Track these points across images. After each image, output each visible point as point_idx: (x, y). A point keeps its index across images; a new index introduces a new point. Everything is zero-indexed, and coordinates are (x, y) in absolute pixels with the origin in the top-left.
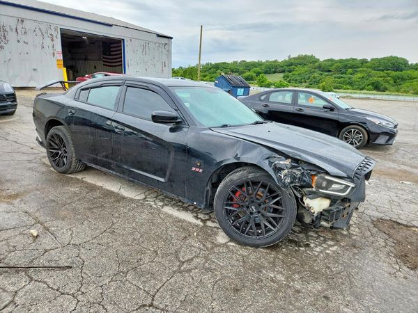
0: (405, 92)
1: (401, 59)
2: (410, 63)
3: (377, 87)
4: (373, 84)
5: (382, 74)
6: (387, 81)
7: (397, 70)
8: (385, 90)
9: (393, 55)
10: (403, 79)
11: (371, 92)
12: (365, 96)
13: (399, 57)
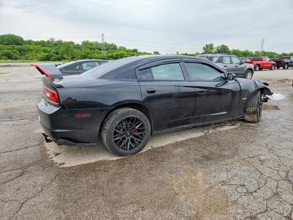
0: (32, 59)
1: (17, 36)
2: (24, 40)
3: (10, 57)
4: (6, 55)
5: (9, 47)
6: (15, 53)
7: (18, 45)
8: (16, 59)
9: (11, 34)
10: (25, 51)
11: (7, 61)
12: (6, 64)
13: (15, 35)
